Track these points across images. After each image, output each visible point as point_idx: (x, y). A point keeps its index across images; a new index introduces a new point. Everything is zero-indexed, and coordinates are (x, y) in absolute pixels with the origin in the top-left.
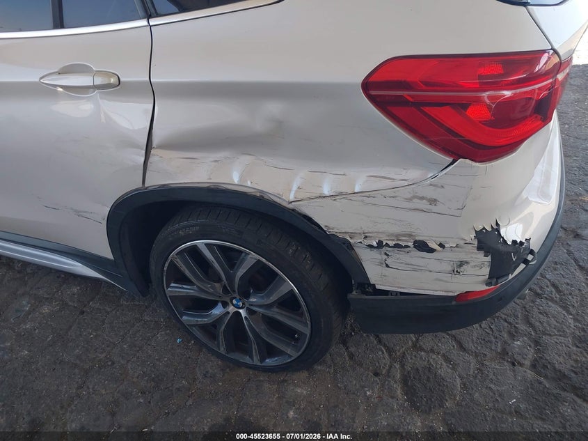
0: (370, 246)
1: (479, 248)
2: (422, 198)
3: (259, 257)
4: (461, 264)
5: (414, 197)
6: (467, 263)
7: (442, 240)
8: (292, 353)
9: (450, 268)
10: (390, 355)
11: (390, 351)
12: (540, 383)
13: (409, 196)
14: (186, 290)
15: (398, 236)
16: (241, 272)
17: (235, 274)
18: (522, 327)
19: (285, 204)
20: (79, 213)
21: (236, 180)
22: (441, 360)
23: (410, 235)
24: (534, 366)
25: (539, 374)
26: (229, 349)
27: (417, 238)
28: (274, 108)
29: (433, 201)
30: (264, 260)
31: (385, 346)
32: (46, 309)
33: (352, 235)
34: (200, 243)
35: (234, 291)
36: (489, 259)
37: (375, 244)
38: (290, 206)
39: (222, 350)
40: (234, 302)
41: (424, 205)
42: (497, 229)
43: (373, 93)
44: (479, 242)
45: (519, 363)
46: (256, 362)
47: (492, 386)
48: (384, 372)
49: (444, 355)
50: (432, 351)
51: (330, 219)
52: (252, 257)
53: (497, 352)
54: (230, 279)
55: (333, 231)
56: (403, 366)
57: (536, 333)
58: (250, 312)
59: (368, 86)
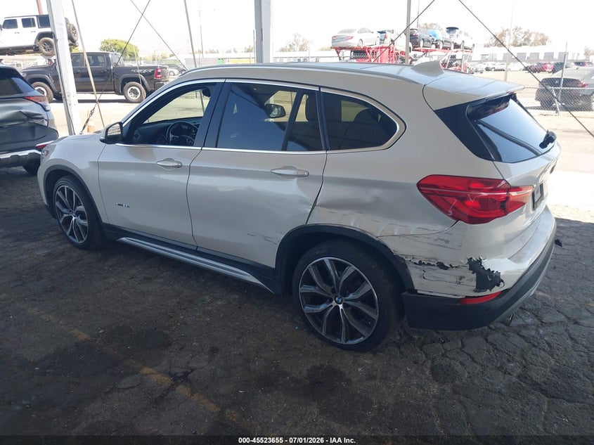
0: (415, 263)
1: (470, 269)
2: (442, 240)
3: (356, 268)
4: (461, 278)
5: (438, 239)
6: (464, 277)
7: (451, 263)
8: (365, 334)
9: (456, 280)
10: (426, 357)
11: (426, 355)
12: (520, 384)
13: (436, 238)
14: (311, 289)
15: (430, 259)
16: (345, 277)
17: (341, 279)
18: (517, 358)
19: (375, 238)
20: (266, 238)
21: (352, 225)
22: (458, 363)
23: (436, 259)
24: (519, 377)
25: (521, 381)
26: (327, 333)
27: (439, 261)
28: (376, 192)
29: (447, 242)
30: (358, 270)
31: (424, 352)
32: (219, 303)
33: (407, 256)
34: (326, 259)
35: (338, 291)
36: (475, 275)
37: (417, 262)
38: (377, 239)
39: (323, 333)
40: (337, 299)
41: (443, 243)
42: (480, 261)
43: (421, 188)
44: (470, 266)
45: (509, 373)
46: (343, 342)
47: (488, 380)
48: (421, 363)
49: (461, 362)
50: (454, 359)
51: (397, 247)
52: (352, 269)
53: (496, 366)
54: (338, 282)
55: (397, 253)
56: (433, 362)
57: (526, 362)
58: (345, 306)
59: (419, 185)
